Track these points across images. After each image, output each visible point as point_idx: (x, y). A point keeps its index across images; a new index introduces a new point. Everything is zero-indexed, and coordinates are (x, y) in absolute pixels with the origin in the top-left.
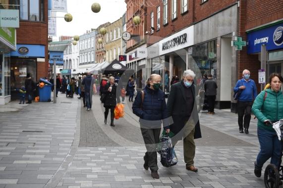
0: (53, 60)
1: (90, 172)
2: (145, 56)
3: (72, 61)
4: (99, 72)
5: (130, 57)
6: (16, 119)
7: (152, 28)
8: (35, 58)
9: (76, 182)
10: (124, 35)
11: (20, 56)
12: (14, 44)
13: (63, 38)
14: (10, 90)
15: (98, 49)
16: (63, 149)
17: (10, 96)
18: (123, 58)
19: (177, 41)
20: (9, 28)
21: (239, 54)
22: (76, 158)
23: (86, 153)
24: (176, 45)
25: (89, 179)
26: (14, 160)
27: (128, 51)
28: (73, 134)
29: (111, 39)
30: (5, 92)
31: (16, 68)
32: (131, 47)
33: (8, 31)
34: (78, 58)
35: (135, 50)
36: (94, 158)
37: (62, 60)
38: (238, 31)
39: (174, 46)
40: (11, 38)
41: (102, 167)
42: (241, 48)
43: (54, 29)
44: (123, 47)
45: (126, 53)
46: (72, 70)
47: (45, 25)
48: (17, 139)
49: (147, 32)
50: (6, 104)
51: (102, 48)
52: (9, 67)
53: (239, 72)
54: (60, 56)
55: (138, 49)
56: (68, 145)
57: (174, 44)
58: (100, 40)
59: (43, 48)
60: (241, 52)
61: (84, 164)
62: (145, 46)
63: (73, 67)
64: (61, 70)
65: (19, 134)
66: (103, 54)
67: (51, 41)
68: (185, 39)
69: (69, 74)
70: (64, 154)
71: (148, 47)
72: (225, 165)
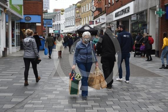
0: (46, 24)
1: (56, 90)
2: (105, 21)
3: (61, 25)
4: (76, 32)
5: (96, 22)
6: (21, 60)
7: (109, 3)
8: (35, 23)
9: (46, 95)
10: (92, 8)
11: (26, 22)
12: (22, 15)
13: (56, 10)
14: (20, 43)
15: (76, 17)
16: (44, 78)
17: (20, 47)
18: (92, 23)
19: (124, 11)
20: (18, 5)
21: (160, 20)
22: (50, 83)
23: (57, 80)
24: (123, 14)
25: (54, 94)
26: (13, 84)
27: (95, 18)
28: (52, 69)
29: (85, 10)
30: (16, 44)
31: (24, 30)
32: (97, 16)
33: (18, 6)
34: (65, 23)
35: (98, 18)
36: (60, 83)
37: (51, 24)
38: (160, 5)
39: (122, 14)
40: (19, 11)
41: (64, 87)
42: (161, 15)
43: (48, 5)
44: (92, 16)
45: (94, 19)
46: (61, 31)
47: (41, 3)
48: (19, 72)
49: (106, 6)
50: (17, 52)
51: (79, 16)
52: (19, 29)
53: (160, 31)
54: (50, 22)
55: (101, 17)
56: (48, 75)
57: (122, 13)
58: (78, 11)
59: (40, 17)
60: (161, 18)
61: (54, 85)
62: (105, 15)
63: (61, 29)
64: (54, 31)
65: (20, 69)
66: (80, 20)
67: (47, 12)
68: (129, 11)
69: (59, 33)
70: (44, 80)
71: (106, 15)
72: (137, 87)
